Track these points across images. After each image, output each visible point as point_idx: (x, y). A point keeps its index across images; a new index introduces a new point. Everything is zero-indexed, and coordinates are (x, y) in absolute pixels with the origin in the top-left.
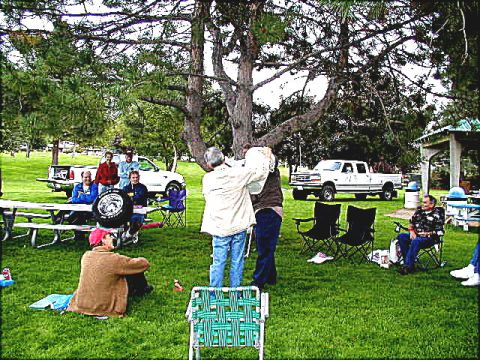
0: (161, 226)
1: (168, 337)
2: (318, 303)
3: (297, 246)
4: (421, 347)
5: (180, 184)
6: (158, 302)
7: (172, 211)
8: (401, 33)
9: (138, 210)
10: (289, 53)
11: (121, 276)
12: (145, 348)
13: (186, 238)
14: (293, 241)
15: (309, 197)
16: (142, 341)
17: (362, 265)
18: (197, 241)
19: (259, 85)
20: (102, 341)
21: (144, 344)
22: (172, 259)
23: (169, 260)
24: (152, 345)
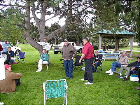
0: (17, 63)
1: (32, 97)
2: (73, 83)
3: (61, 67)
4: (105, 93)
5: (20, 51)
6: (25, 87)
7: (21, 58)
8: (86, 6)
9: (12, 59)
10: (54, 10)
11: (13, 80)
12: (26, 101)
13: (27, 67)
14: (59, 66)
15: (58, 53)
16: (24, 99)
17: (81, 71)
18: (31, 67)
19: (47, 20)
20: (10, 100)
21: (25, 100)
22: (25, 73)
23: (24, 73)
24: (28, 100)
